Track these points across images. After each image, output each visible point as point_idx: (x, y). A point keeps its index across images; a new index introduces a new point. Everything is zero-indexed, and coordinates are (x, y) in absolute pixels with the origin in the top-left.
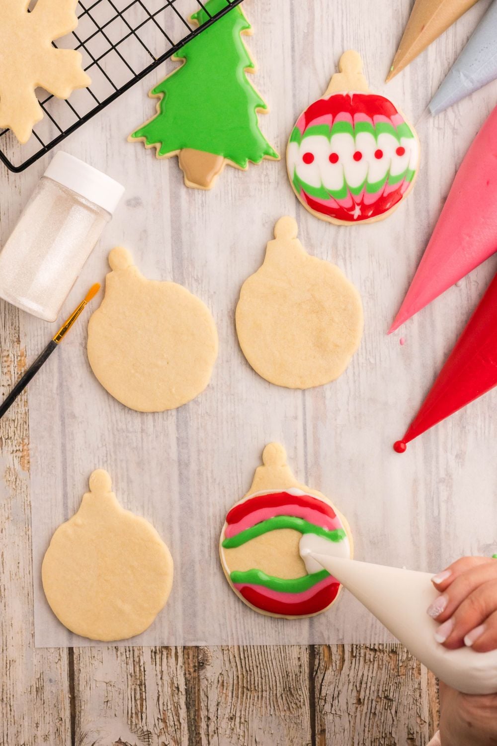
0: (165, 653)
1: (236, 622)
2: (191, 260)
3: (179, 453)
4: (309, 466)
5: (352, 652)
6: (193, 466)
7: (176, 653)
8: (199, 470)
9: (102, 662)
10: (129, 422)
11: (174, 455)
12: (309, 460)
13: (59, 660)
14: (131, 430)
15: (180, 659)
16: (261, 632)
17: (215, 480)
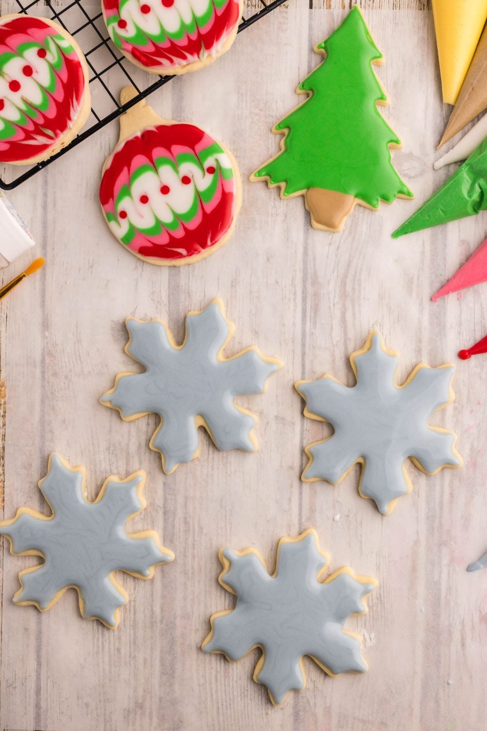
0: (139, 712)
1: (217, 682)
2: (189, 293)
3: (165, 500)
4: (303, 520)
5: (339, 721)
6: (180, 513)
7: (151, 713)
8: (185, 518)
9: (71, 718)
10: (113, 463)
11: (160, 502)
12: (303, 513)
13: (26, 714)
14: (115, 471)
15: (155, 720)
16: (243, 695)
17: (202, 529)
